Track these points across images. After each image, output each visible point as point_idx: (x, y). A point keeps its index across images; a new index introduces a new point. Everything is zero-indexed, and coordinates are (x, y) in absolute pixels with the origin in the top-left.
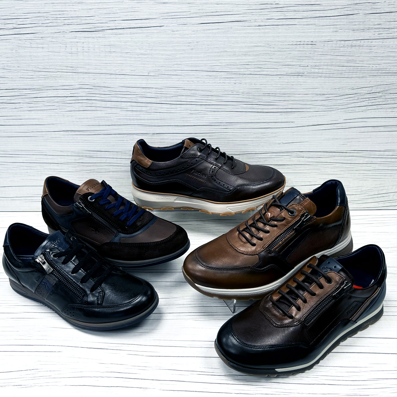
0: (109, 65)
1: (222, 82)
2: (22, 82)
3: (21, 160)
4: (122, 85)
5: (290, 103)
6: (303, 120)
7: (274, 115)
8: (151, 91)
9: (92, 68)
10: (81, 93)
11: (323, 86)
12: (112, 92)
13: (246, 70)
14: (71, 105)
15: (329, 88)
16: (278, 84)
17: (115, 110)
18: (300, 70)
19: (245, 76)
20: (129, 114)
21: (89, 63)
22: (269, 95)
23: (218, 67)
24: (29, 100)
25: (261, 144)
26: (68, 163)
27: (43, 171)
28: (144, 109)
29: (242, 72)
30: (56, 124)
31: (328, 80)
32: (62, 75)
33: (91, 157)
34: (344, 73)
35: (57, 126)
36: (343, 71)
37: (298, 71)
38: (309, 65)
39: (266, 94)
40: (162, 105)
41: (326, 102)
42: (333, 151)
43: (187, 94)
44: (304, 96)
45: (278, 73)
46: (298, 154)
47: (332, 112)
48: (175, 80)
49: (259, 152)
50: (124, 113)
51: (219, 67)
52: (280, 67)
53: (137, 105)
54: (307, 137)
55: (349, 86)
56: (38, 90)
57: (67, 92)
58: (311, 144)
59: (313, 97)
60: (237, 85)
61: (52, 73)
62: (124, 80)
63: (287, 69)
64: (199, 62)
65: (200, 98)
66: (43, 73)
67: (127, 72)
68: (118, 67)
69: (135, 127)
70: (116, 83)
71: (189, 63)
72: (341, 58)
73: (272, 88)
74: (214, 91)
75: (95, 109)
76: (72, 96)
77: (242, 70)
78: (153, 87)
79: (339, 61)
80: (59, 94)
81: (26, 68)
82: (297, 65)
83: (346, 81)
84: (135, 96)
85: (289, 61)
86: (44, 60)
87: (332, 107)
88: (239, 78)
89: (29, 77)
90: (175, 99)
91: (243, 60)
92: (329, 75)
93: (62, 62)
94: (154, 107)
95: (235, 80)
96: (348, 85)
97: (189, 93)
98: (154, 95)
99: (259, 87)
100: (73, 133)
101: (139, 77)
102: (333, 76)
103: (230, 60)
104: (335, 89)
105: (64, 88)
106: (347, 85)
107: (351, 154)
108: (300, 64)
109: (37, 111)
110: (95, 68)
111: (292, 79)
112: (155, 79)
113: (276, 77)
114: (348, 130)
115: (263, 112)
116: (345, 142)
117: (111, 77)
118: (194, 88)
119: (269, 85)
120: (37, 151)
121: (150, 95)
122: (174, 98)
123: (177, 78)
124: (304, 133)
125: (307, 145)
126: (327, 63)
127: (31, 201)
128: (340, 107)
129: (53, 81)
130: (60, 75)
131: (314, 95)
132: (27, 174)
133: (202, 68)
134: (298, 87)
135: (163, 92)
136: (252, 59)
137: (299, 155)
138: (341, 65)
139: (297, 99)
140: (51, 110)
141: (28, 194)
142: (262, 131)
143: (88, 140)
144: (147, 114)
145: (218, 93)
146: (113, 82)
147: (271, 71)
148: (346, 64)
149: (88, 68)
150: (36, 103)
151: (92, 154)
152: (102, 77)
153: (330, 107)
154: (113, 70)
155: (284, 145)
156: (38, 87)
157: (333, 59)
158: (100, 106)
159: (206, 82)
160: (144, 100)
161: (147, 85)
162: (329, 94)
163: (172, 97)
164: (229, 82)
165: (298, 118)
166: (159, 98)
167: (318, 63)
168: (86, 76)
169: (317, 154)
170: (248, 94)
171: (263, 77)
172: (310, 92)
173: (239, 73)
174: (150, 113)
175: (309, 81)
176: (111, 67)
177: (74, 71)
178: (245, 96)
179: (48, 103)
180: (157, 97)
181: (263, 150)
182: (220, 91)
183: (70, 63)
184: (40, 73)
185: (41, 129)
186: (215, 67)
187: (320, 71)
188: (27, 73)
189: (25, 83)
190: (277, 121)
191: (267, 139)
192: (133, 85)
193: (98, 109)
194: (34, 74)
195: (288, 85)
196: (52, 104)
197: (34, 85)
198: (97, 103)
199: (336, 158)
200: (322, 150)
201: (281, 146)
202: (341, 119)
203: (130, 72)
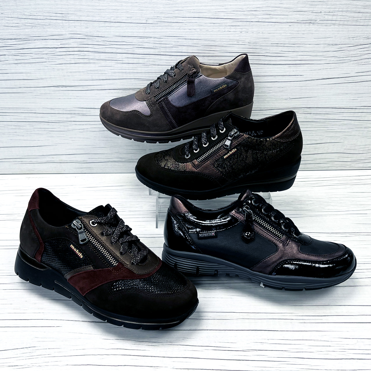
0: (103, 11)
1: (227, 30)
2: (6, 31)
3: (8, 118)
4: (117, 34)
5: (299, 54)
6: (313, 73)
7: (281, 68)
8: (148, 41)
9: (84, 15)
10: (72, 43)
11: (336, 35)
12: (106, 42)
13: (253, 17)
14: (61, 57)
15: (343, 37)
16: (287, 33)
17: (109, 62)
18: (313, 17)
19: (252, 23)
20: (126, 67)
21: (81, 10)
22: (277, 45)
23: (222, 14)
24: (14, 51)
25: (267, 100)
26: (59, 122)
27: (32, 130)
28: (141, 61)
29: (249, 19)
30: (46, 78)
31: (342, 28)
32: (51, 23)
33: (83, 115)
34: (360, 20)
35: (46, 81)
36: (359, 18)
37: (310, 18)
38: (322, 11)
39: (274, 44)
40: (160, 57)
41: (337, 52)
42: (343, 107)
43: (188, 44)
44: (315, 47)
45: (288, 21)
46: (305, 110)
47: (344, 64)
48: (176, 28)
49: (264, 108)
50: (119, 65)
51: (224, 14)
52: (291, 13)
53: (133, 56)
54: (315, 91)
55: (364, 35)
56: (25, 40)
57: (57, 42)
58: (320, 100)
59: (324, 47)
60: (243, 34)
61: (40, 21)
62: (120, 28)
63: (298, 15)
64: (201, 8)
65: (202, 48)
66: (30, 21)
67: (123, 20)
68: (113, 13)
69: (131, 81)
70: (110, 32)
71: (191, 8)
72: (357, 3)
73: (281, 37)
74: (218, 40)
75: (88, 61)
76: (63, 47)
77: (249, 17)
78: (151, 36)
79: (355, 6)
80: (48, 44)
81: (11, 14)
82: (309, 11)
83: (362, 29)
84: (131, 47)
85: (301, 6)
86: (30, 5)
87: (344, 59)
88: (245, 26)
89: (14, 25)
90: (176, 49)
91: (250, 5)
92: (344, 23)
93: (51, 8)
94: (152, 59)
95: (242, 29)
96: (364, 33)
97: (190, 43)
98: (152, 45)
99: (267, 36)
100: (64, 89)
101: (136, 25)
102: (347, 23)
103: (236, 5)
104: (349, 39)
105: (53, 37)
106: (362, 33)
107: (361, 111)
108: (312, 9)
109: (25, 65)
110: (87, 15)
111: (303, 27)
112: (153, 28)
113: (286, 25)
114: (359, 84)
115: (270, 64)
116: (355, 97)
117: (105, 25)
118: (195, 38)
119: (278, 35)
120: (25, 109)
121: (149, 45)
122: (174, 48)
123: (178, 26)
124: (312, 88)
125: (315, 100)
126: (343, 8)
127: (20, 163)
128: (353, 59)
129: (40, 30)
130: (49, 23)
131: (325, 45)
132: (15, 134)
133: (205, 15)
134: (308, 36)
135: (161, 42)
136: (261, 4)
137: (306, 112)
138: (357, 11)
139: (307, 49)
140: (40, 62)
141: (17, 155)
142: (269, 85)
143: (81, 97)
144: (144, 67)
145: (222, 43)
146: (107, 31)
147: (281, 18)
148: (362, 10)
149: (80, 15)
150: (23, 55)
151: (85, 111)
152: (95, 25)
153: (342, 59)
154: (107, 17)
155: (292, 100)
156: (24, 37)
157: (349, 4)
158: (94, 58)
159: (210, 30)
160: (142, 51)
161: (145, 34)
162: (342, 44)
163: (172, 47)
164: (234, 30)
165: (307, 71)
166: (157, 48)
167: (332, 8)
168: (77, 23)
169: (325, 110)
170: (255, 44)
171: (271, 25)
172: (322, 42)
173: (245, 20)
174: (147, 66)
175: (321, 29)
176: (106, 13)
177: (64, 19)
178: (251, 47)
179: (35, 55)
180: (156, 47)
181: (268, 106)
182: (225, 40)
183: (59, 9)
184: (27, 21)
185: (29, 85)
186: (219, 14)
187: (334, 18)
188: (12, 21)
189: (10, 32)
190: (285, 74)
191: (274, 94)
192: (130, 34)
193: (91, 61)
194: (19, 22)
195: (298, 34)
196: (40, 56)
197: (20, 34)
198: (90, 55)
199: (345, 115)
200: (330, 106)
201: (289, 102)
202: (353, 72)
203: (126, 20)
